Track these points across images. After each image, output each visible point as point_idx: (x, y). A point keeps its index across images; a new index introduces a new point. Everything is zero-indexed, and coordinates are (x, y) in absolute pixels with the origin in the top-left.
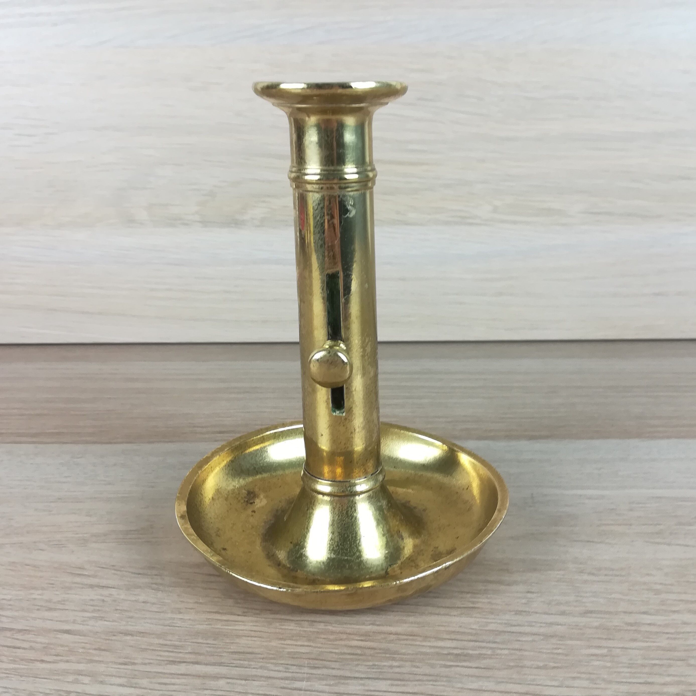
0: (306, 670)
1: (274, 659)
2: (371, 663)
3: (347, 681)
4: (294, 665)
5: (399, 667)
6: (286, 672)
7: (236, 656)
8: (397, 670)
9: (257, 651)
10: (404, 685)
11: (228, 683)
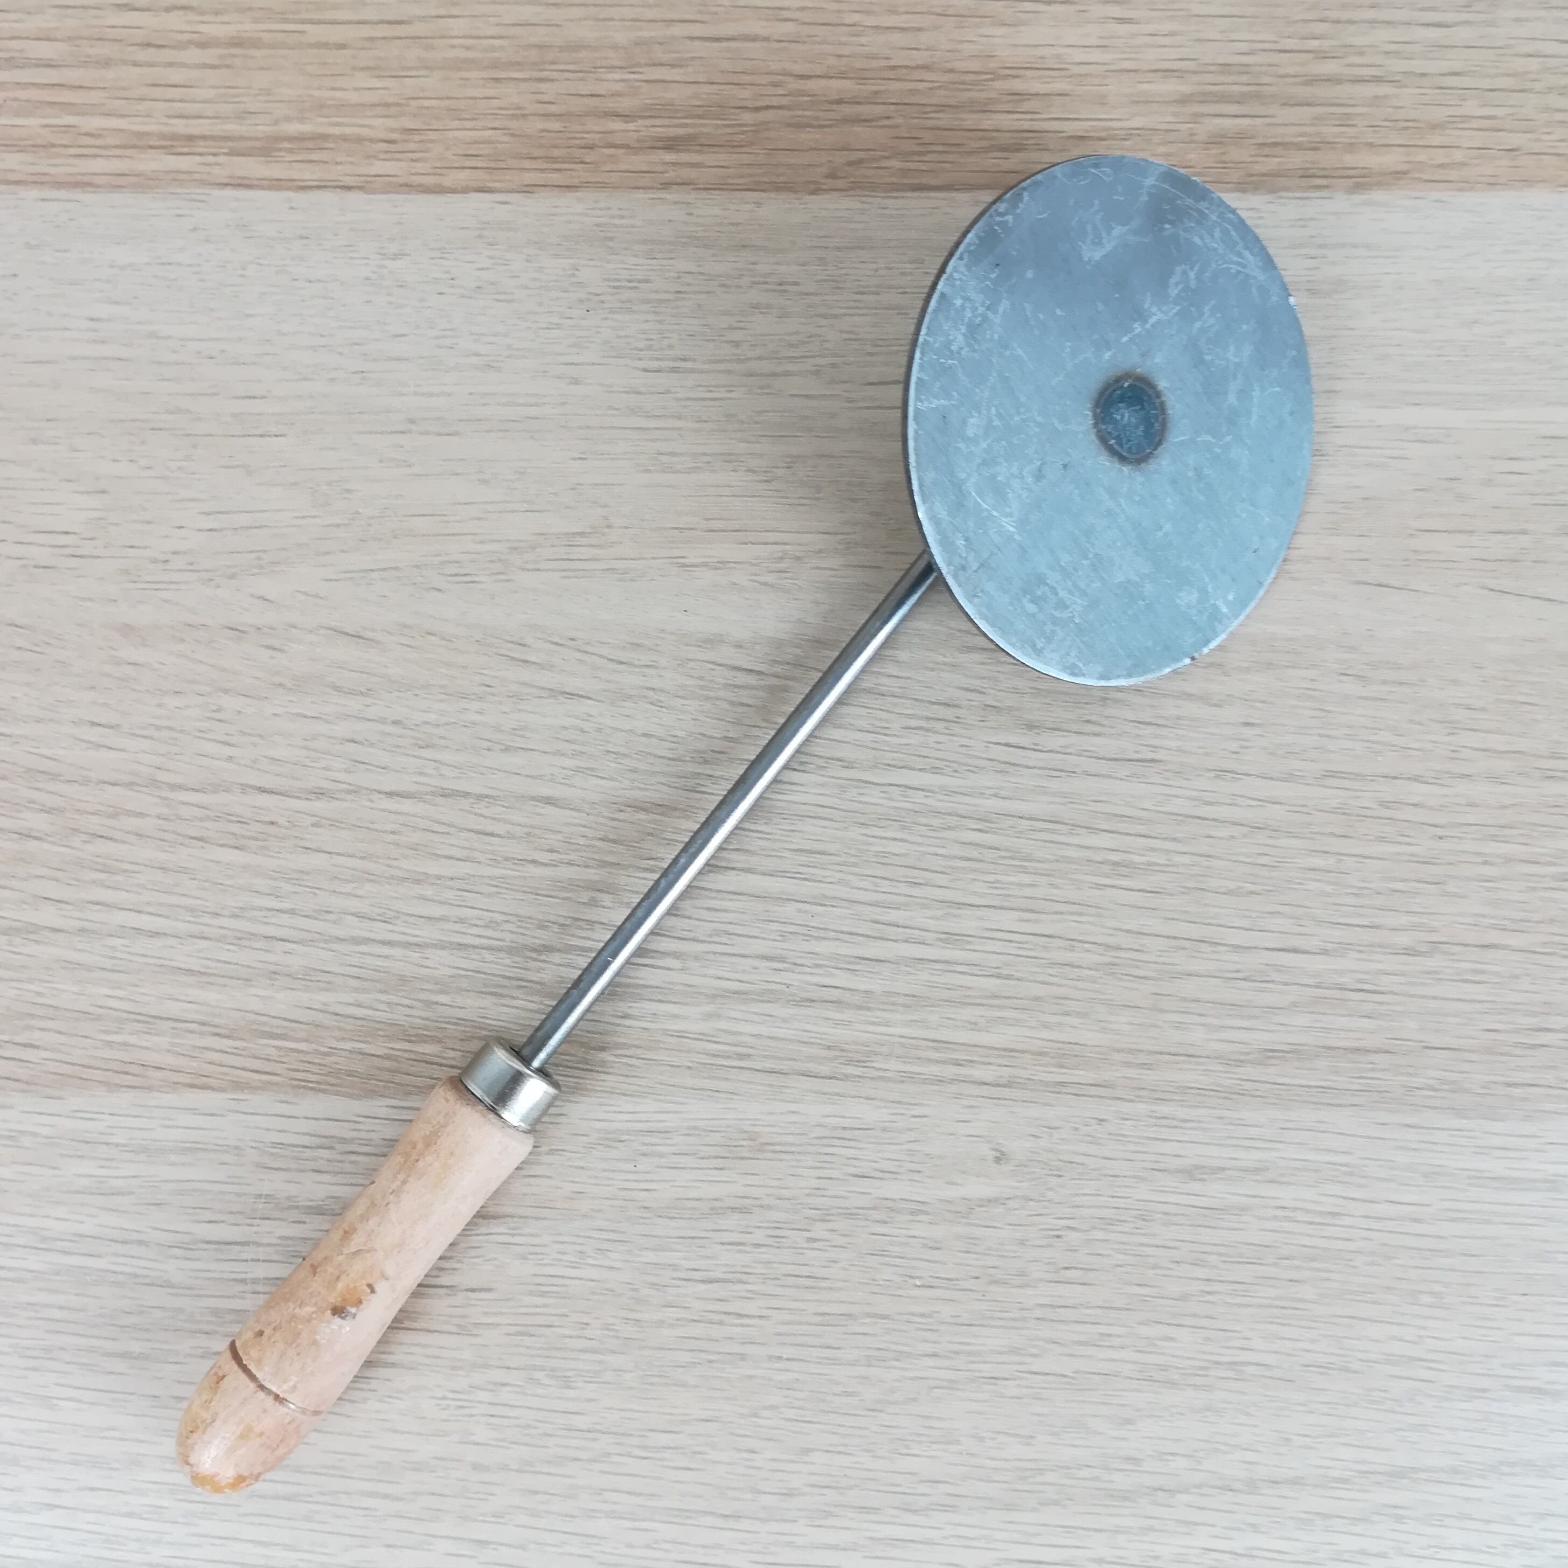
0: (903, 889)
1: (855, 865)
2: (991, 878)
3: (959, 912)
4: (885, 879)
5: (1031, 885)
6: (876, 891)
7: (803, 858)
8: (1028, 892)
9: (831, 848)
10: (1037, 921)
11: (799, 911)
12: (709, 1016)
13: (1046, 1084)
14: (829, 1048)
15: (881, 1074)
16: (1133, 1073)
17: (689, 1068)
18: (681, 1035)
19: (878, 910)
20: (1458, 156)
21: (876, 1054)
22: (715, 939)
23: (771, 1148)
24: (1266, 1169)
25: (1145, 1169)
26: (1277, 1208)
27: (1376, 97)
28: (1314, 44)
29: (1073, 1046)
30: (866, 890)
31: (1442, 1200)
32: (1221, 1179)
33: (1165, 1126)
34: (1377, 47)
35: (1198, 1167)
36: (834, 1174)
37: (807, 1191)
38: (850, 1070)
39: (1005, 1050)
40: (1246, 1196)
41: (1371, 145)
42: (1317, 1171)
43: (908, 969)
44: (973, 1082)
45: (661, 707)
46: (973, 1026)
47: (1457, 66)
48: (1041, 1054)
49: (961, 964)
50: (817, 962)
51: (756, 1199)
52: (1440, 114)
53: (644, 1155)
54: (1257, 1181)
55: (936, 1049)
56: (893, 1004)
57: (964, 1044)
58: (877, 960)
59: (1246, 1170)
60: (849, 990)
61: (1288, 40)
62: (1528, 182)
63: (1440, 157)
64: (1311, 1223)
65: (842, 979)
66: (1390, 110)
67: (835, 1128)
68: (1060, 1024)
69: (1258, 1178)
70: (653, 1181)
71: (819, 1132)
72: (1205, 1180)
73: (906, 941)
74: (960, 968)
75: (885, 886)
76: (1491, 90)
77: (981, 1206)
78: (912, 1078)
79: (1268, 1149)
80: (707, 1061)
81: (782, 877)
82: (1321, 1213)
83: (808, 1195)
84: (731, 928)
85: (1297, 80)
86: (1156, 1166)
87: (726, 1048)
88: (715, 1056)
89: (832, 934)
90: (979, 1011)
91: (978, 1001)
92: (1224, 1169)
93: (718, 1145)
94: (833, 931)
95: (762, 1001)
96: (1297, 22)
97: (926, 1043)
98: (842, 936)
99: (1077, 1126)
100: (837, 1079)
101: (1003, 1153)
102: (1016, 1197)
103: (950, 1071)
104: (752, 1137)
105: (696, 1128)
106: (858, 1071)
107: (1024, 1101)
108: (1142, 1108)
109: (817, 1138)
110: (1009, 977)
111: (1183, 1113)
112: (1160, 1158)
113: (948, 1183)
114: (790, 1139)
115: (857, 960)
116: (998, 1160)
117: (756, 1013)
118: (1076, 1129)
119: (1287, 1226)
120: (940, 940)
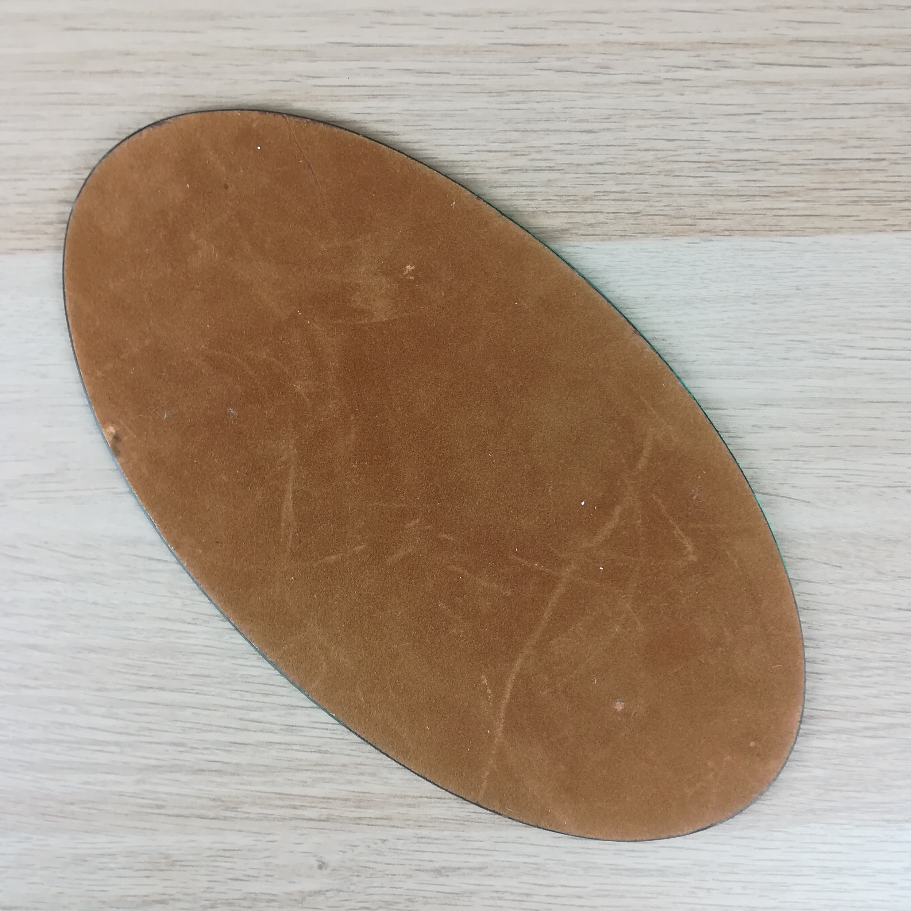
12: (138, 782)
13: (350, 819)
14: (214, 800)
15: (247, 815)
16: (403, 810)
17: (127, 815)
18: (121, 794)
19: (243, 712)
20: (601, 218)
21: (243, 803)
22: (141, 733)
23: (179, 863)
24: (487, 867)
25: (412, 870)
26: (494, 891)
27: (549, 181)
28: (509, 146)
29: (366, 794)
30: (236, 699)
31: (595, 884)
32: (459, 875)
33: (424, 843)
34: (550, 147)
35: (444, 868)
36: (219, 878)
37: (202, 890)
38: (228, 814)
39: (324, 798)
40: (474, 884)
41: (547, 212)
42: (517, 868)
43: (263, 749)
44: (305, 819)
45: (104, 585)
46: (304, 783)
47: (601, 159)
48: (347, 800)
49: (296, 745)
50: (206, 746)
51: (171, 895)
52: (590, 191)
53: (101, 869)
54: (480, 875)
55: (281, 799)
56: (254, 771)
57: (299, 795)
58: (243, 744)
59: (474, 869)
60: (226, 763)
61: (494, 144)
62: (646, 234)
63: (590, 219)
64: (514, 900)
65: (222, 756)
66: (559, 189)
67: (219, 850)
68: (358, 781)
69: (482, 873)
70: (106, 885)
71: (208, 853)
72: (447, 876)
73: (262, 731)
74: (295, 747)
75: (248, 696)
76: (622, 174)
77: (310, 896)
78: (266, 817)
79: (487, 855)
80: (139, 810)
81: (183, 692)
82: (520, 894)
83: (203, 892)
84: (151, 726)
85: (499, 170)
86: (419, 868)
87: (150, 802)
88: (143, 807)
89: (215, 728)
90: (309, 774)
91: (308, 768)
92: (459, 869)
93: (146, 862)
94: (216, 726)
95: (171, 772)
96: (498, 132)
97: (275, 795)
98: (221, 729)
99: (370, 844)
100: (219, 819)
101: (324, 863)
102: (331, 890)
103: (290, 812)
104: (167, 857)
105: (132, 852)
106: (232, 814)
107: (336, 830)
108: (409, 832)
109: (207, 857)
110: (326, 752)
111: (434, 834)
112: (420, 863)
113: (290, 882)
114: (191, 858)
115: (231, 744)
116: (320, 867)
117: (167, 779)
118: (369, 846)
119: (500, 903)
120: (282, 729)
